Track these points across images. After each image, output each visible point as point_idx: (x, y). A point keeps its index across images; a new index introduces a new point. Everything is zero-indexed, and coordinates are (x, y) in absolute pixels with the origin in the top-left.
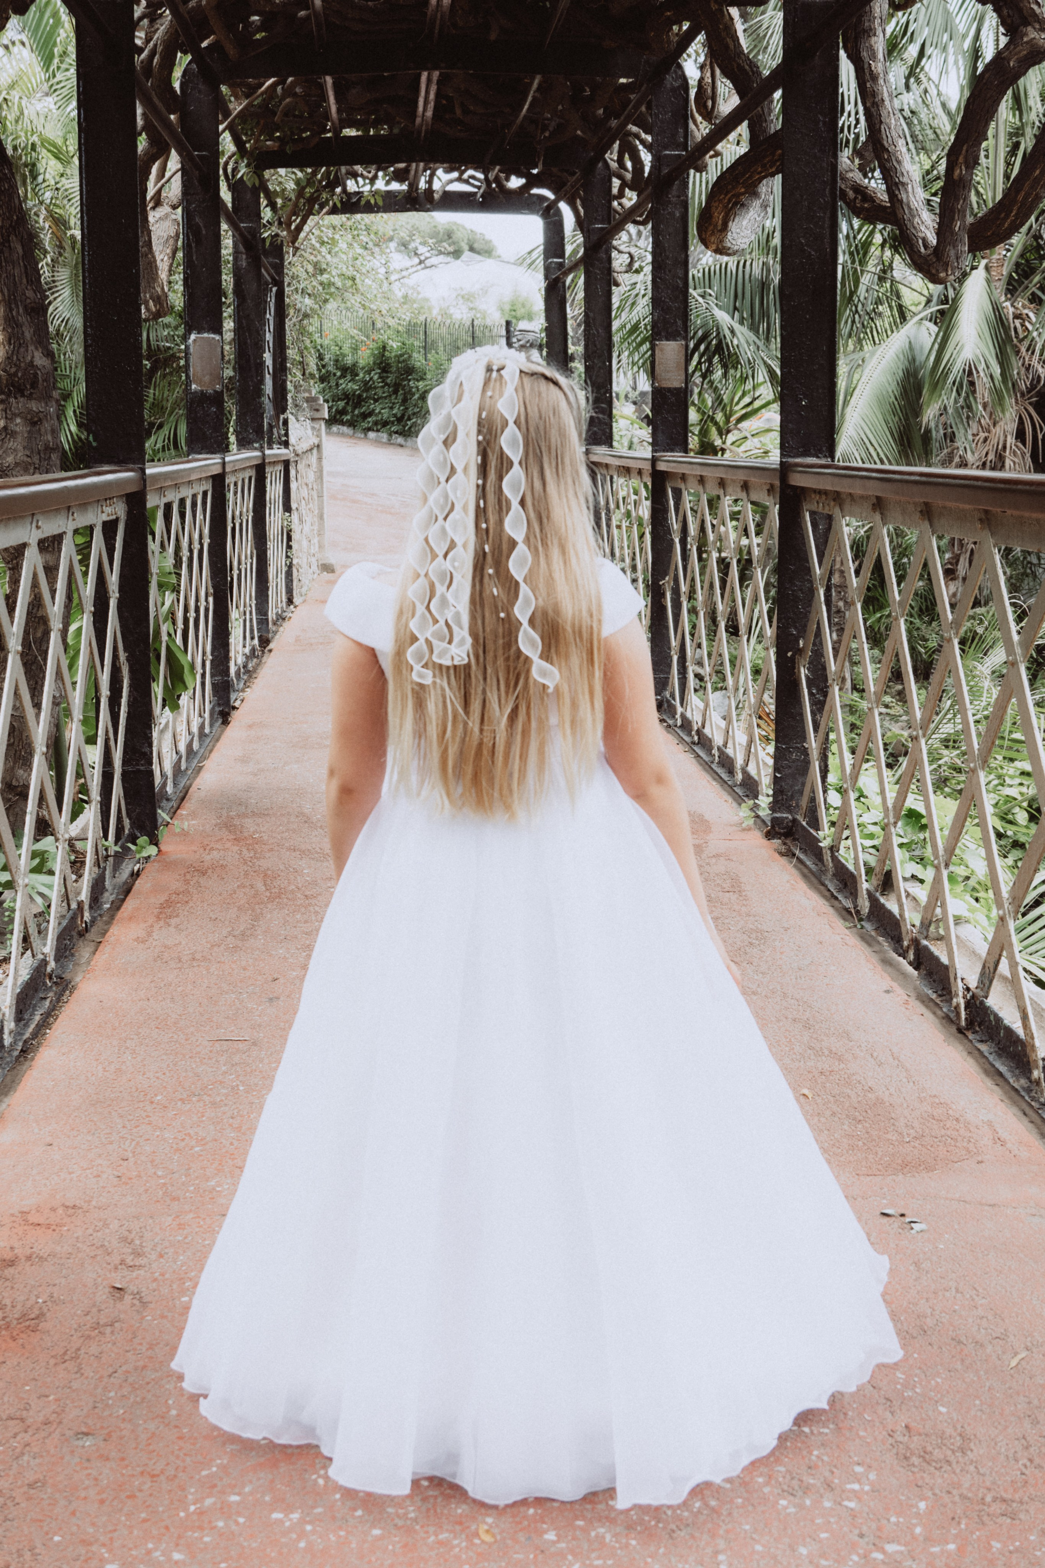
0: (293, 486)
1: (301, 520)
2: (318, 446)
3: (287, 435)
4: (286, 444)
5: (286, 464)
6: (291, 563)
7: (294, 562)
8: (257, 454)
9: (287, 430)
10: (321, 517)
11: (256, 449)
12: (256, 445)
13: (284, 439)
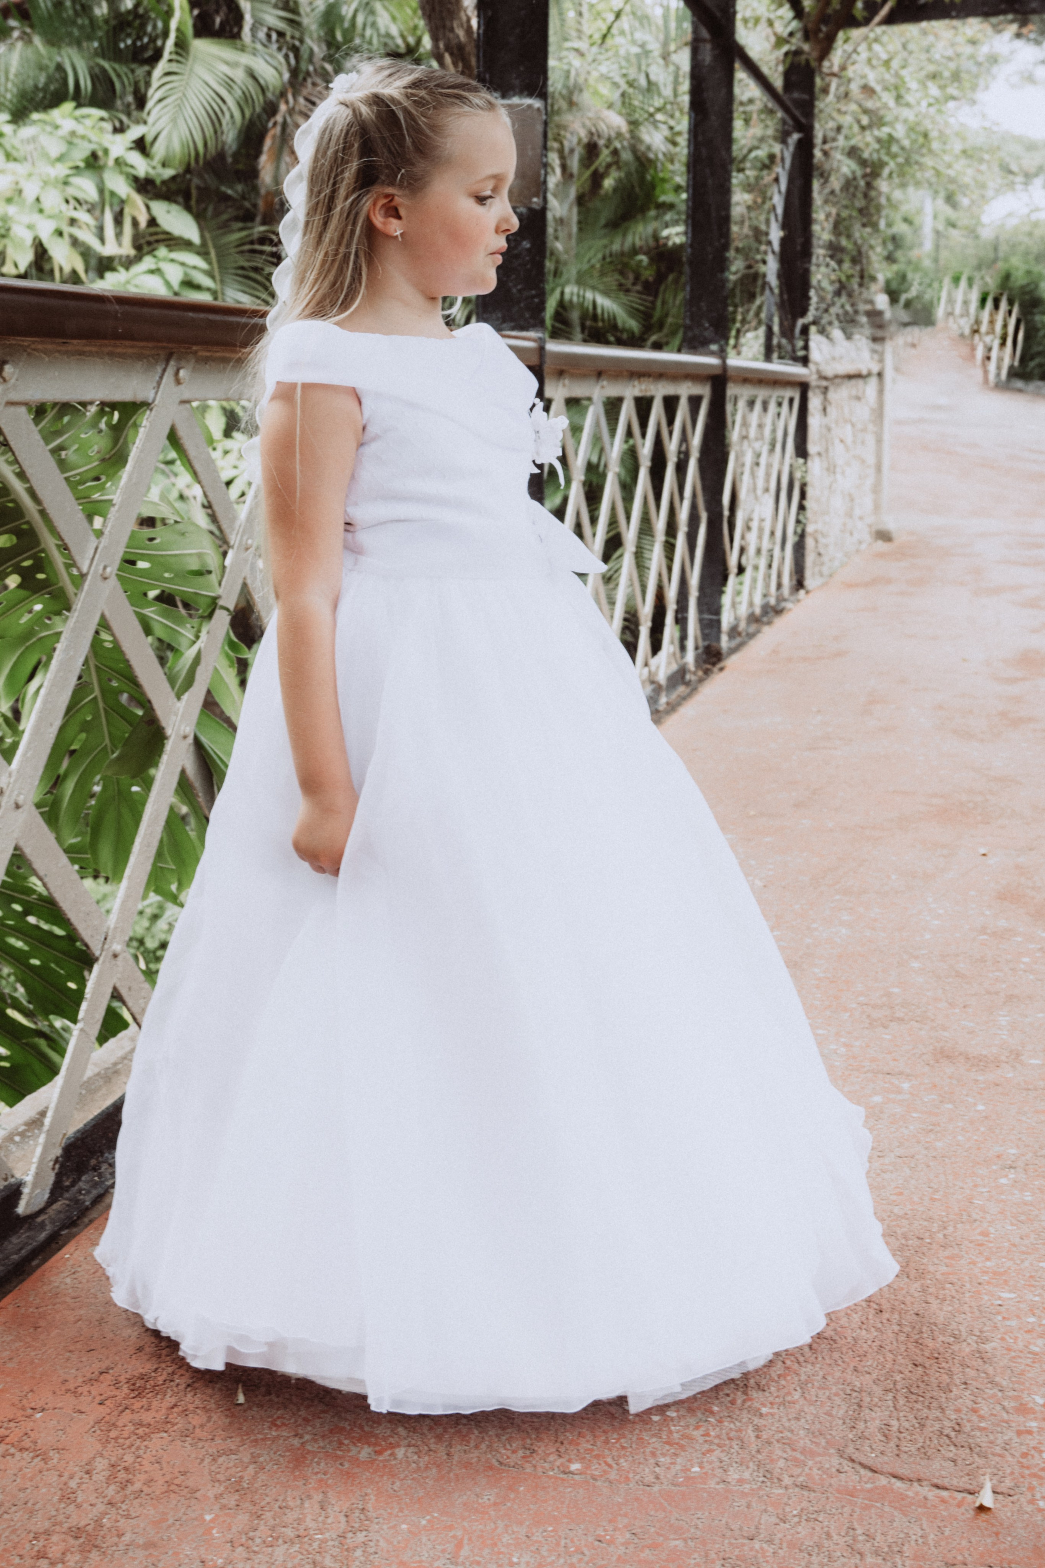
0: (814, 421)
1: (831, 469)
2: (880, 375)
3: (806, 347)
4: (805, 361)
5: (804, 388)
6: (803, 531)
7: (810, 529)
8: (713, 361)
9: (807, 341)
10: (879, 468)
11: (712, 354)
12: (714, 347)
13: (801, 353)
